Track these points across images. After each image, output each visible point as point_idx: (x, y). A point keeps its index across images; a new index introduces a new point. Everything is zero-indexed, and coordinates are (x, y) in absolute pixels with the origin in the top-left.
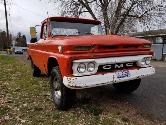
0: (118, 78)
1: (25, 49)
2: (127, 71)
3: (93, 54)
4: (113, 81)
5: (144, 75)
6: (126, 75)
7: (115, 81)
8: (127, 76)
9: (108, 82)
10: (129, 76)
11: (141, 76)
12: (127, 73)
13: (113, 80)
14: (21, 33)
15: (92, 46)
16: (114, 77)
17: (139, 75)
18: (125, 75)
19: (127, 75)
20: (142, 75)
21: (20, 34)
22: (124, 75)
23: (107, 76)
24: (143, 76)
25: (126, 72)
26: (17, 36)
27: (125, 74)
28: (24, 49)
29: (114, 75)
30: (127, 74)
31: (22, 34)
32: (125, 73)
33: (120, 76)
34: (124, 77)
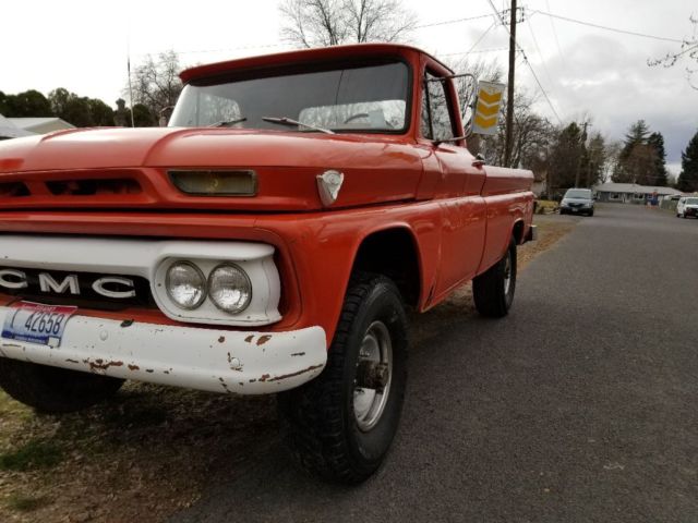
0: (5, 334)
1: (650, 195)
2: (54, 318)
5: (136, 364)
6: (40, 335)
8: (45, 340)
10: (53, 341)
11: (120, 364)
12: (48, 326)
14: (646, 124)
17: (107, 359)
18: (37, 334)
19: (44, 334)
20: (127, 361)
21: (639, 129)
22: (30, 332)
24: (133, 368)
25: (47, 319)
26: (626, 139)
27: (36, 327)
28: (646, 195)
30: (48, 332)
31: (649, 130)
32: (43, 321)
33: (12, 331)
34: (27, 338)
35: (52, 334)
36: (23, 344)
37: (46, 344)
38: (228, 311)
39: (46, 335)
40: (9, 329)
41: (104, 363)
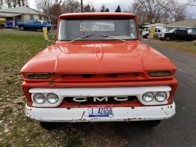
0: (90, 116)
2: (108, 109)
3: (54, 83)
4: (80, 120)
7: (84, 120)
9: (73, 120)
10: (110, 116)
11: (135, 118)
12: (107, 112)
13: (82, 118)
15: (51, 74)
16: (83, 114)
18: (104, 114)
19: (106, 114)
22: (100, 114)
23: (73, 113)
24: (140, 119)
25: (106, 110)
29: (84, 112)
32: (104, 111)
33: (93, 115)
34: (100, 116)
35: (109, 114)
36: (99, 118)
37: (108, 116)
38: (161, 102)
39: (107, 114)
40: (91, 114)
41: (131, 119)
